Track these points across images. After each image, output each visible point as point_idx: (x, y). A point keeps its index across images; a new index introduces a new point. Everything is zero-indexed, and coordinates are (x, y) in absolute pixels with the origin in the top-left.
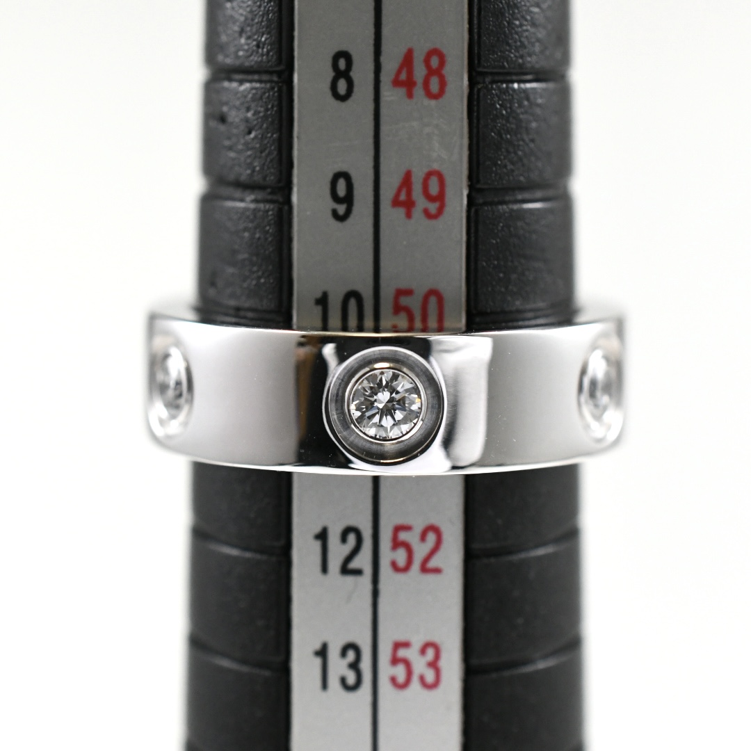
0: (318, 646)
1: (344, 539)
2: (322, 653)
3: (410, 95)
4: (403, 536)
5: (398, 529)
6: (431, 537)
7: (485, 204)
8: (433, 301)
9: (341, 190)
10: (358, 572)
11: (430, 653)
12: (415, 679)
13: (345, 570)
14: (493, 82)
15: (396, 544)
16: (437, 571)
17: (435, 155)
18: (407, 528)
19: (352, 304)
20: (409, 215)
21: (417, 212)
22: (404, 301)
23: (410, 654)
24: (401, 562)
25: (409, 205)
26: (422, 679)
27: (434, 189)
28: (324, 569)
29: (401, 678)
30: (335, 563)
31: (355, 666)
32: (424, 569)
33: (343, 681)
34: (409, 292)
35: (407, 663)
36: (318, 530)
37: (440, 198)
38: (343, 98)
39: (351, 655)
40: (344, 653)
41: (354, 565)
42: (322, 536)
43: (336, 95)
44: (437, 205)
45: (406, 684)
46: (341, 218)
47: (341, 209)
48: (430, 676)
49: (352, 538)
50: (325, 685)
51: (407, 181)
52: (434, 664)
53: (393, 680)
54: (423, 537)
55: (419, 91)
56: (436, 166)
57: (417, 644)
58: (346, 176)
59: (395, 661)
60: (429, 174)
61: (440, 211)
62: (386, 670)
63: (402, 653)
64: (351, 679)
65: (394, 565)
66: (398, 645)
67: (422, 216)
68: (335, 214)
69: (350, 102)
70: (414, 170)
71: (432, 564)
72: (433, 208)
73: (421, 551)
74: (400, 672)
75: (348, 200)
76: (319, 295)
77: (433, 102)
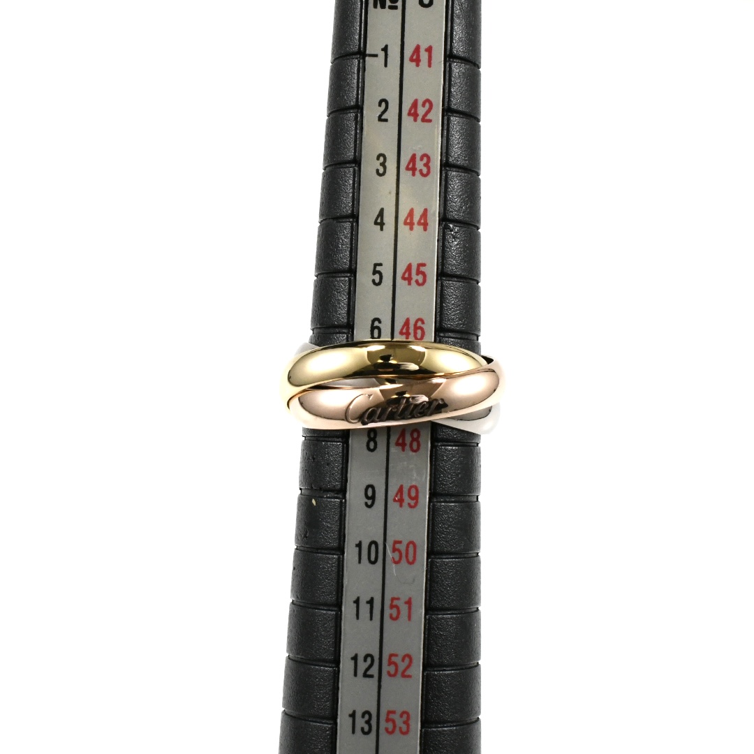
0: (351, 712)
1: (365, 660)
2: (353, 715)
3: (403, 450)
4: (394, 659)
5: (391, 655)
6: (407, 660)
7: (437, 502)
8: (411, 546)
9: (370, 493)
10: (371, 676)
11: (405, 716)
12: (397, 729)
13: (365, 675)
14: (442, 446)
15: (390, 663)
16: (409, 676)
17: (414, 478)
18: (396, 655)
19: (373, 546)
20: (401, 506)
21: (405, 504)
22: (398, 546)
23: (396, 717)
24: (392, 672)
25: (401, 501)
26: (400, 728)
27: (413, 494)
28: (355, 675)
29: (390, 730)
30: (361, 671)
31: (368, 722)
32: (403, 675)
33: (362, 729)
34: (400, 542)
35: (393, 721)
36: (353, 655)
37: (416, 498)
38: (372, 451)
39: (367, 717)
40: (363, 716)
41: (369, 673)
42: (355, 658)
43: (369, 449)
44: (415, 501)
45: (392, 732)
46: (369, 506)
47: (369, 502)
48: (404, 728)
49: (369, 660)
50: (353, 732)
51: (401, 490)
52: (406, 723)
53: (387, 729)
54: (403, 660)
55: (407, 447)
56: (414, 483)
57: (399, 712)
58: (372, 487)
59: (388, 720)
60: (411, 487)
61: (416, 504)
62: (383, 724)
63: (391, 716)
64: (366, 729)
65: (389, 673)
66: (389, 712)
67: (407, 506)
68: (366, 504)
69: (375, 452)
70: (404, 486)
71: (407, 673)
72: (413, 503)
73: (402, 666)
74: (390, 726)
75: (373, 498)
76: (357, 542)
77: (414, 454)
